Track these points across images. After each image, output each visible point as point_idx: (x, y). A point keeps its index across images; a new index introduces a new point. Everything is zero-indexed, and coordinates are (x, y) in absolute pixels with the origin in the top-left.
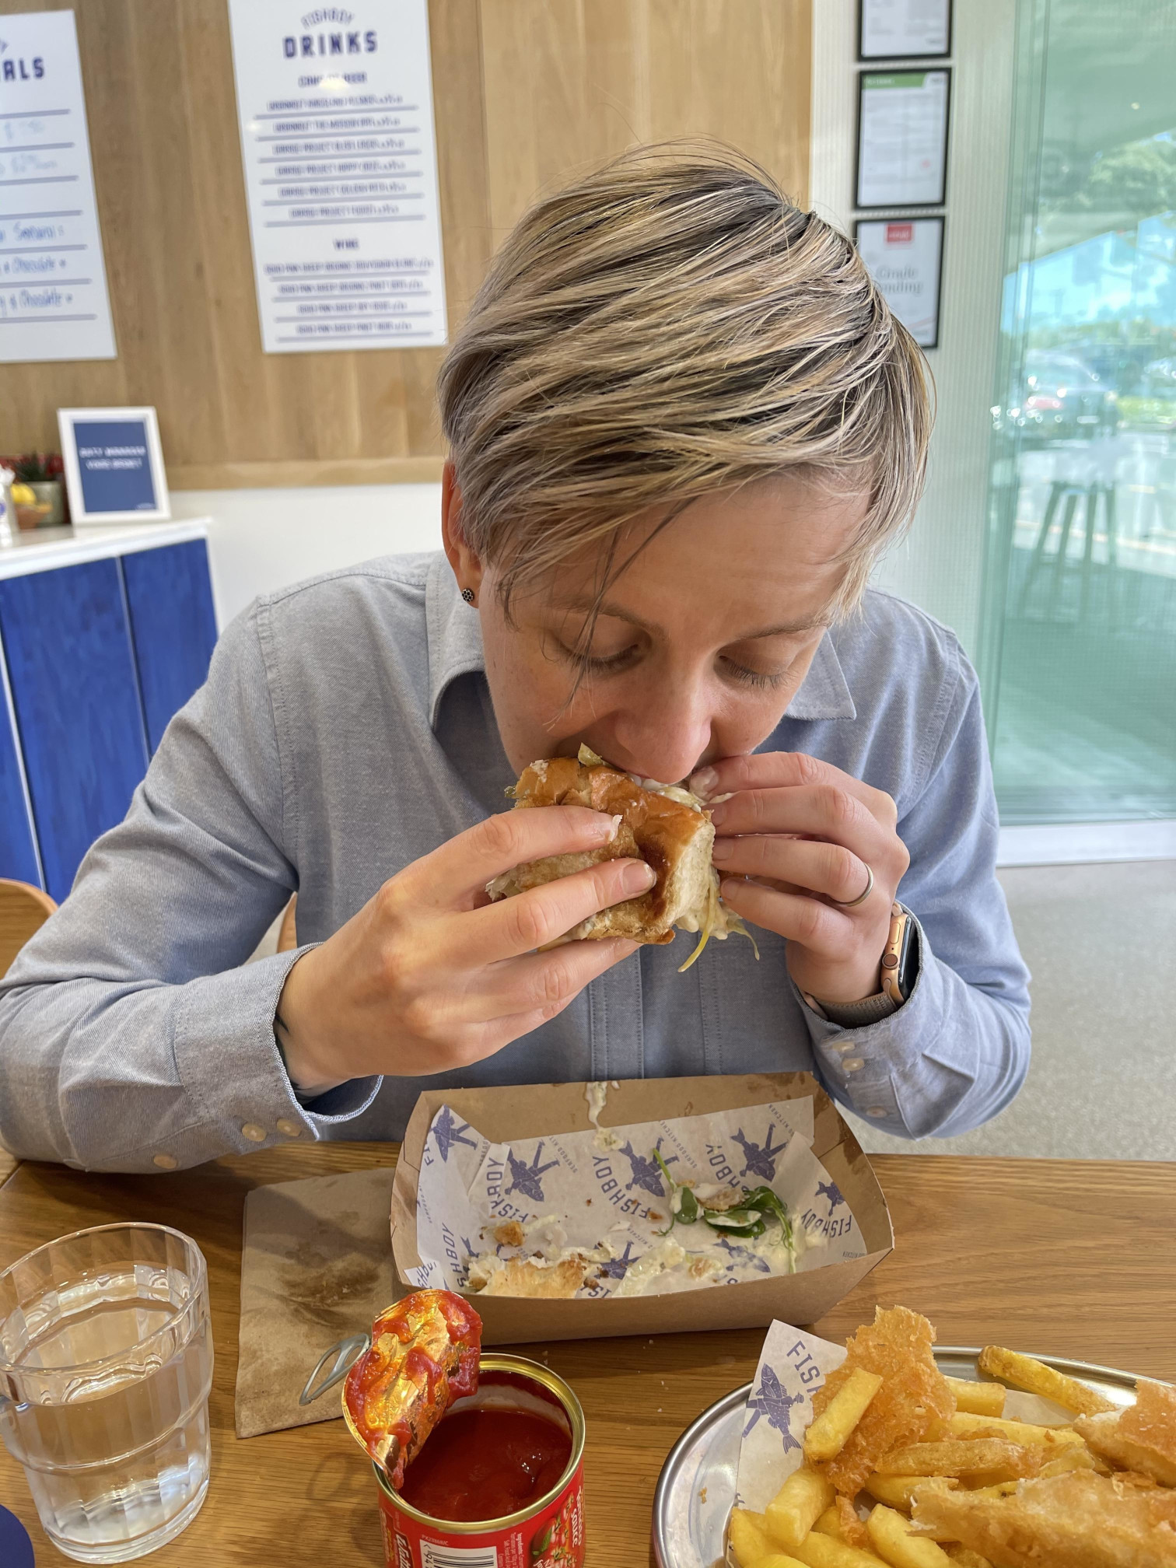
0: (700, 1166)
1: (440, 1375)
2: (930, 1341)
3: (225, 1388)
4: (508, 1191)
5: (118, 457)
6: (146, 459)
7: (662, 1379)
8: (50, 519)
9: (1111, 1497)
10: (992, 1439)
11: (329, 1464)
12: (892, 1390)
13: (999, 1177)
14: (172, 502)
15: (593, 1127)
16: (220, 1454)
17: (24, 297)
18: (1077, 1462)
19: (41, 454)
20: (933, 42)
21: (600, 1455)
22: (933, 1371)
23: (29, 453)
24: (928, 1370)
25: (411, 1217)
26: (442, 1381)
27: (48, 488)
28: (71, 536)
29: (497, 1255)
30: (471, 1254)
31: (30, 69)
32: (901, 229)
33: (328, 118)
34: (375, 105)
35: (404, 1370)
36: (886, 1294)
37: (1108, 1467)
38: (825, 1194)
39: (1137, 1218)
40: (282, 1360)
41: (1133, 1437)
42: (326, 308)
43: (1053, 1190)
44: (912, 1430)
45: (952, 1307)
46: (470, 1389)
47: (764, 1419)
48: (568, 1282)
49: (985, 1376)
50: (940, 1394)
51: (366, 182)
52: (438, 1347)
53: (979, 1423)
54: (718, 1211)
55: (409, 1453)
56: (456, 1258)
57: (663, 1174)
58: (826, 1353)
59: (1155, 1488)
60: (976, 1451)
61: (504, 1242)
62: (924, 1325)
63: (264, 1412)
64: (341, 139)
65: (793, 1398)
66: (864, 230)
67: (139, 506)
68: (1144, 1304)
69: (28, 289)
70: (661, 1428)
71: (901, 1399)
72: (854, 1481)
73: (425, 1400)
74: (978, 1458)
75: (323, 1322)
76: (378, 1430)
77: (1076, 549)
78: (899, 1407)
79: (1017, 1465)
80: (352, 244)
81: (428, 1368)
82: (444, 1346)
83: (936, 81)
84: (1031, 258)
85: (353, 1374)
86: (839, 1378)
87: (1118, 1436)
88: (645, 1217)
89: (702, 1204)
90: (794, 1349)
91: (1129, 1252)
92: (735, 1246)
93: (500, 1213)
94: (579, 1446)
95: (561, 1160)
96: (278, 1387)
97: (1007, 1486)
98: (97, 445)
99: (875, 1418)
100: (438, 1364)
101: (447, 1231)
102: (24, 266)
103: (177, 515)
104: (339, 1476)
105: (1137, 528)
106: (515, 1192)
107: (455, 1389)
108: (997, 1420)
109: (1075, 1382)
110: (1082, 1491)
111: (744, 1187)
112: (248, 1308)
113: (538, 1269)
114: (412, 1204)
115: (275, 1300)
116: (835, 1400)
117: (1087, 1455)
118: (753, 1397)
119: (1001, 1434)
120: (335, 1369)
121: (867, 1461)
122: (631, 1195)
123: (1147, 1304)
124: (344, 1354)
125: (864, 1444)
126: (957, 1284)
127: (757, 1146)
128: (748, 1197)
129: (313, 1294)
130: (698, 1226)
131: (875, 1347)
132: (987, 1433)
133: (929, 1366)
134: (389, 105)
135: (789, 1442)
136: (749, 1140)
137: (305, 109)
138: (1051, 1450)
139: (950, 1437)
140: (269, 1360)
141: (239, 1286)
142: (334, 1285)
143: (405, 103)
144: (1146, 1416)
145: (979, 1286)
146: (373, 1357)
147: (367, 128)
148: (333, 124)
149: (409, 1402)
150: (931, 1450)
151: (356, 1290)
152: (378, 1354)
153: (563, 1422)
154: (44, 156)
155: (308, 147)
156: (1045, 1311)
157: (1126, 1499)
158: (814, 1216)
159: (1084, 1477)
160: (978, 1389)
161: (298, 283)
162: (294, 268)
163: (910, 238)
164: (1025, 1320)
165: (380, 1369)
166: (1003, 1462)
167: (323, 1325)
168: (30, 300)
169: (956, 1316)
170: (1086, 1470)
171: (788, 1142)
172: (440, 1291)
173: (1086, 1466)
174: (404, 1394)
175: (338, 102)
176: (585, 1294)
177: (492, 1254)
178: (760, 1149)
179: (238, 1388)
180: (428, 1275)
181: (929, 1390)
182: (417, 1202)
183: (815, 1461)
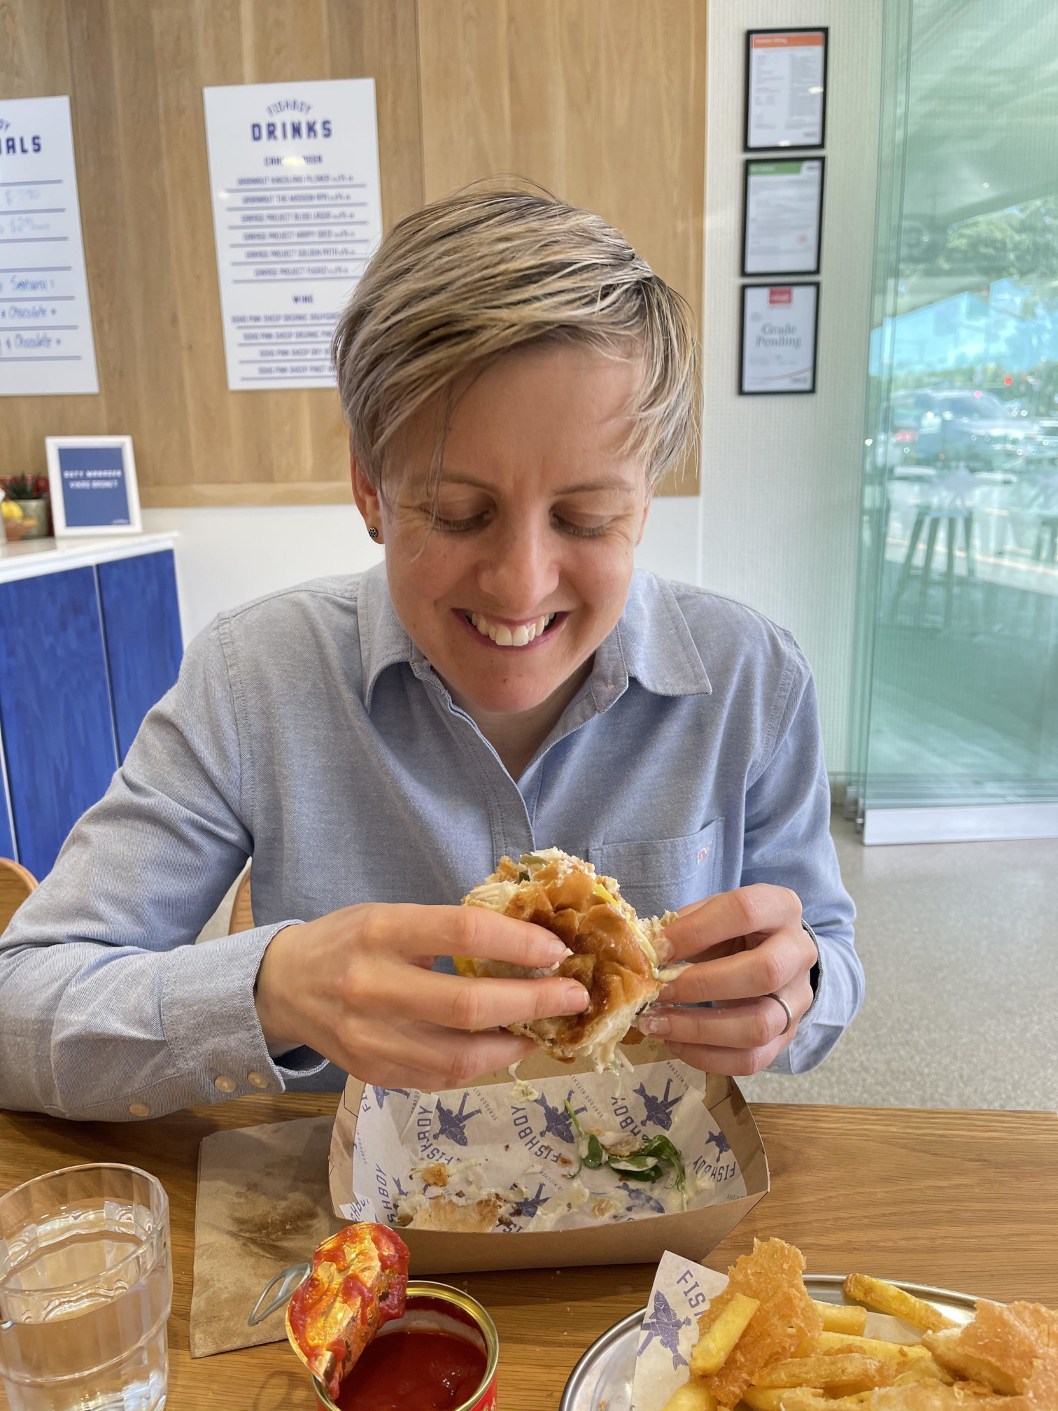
0: (605, 1116)
1: (372, 1299)
2: (801, 1269)
3: (181, 1314)
4: (436, 1137)
5: (98, 479)
6: (122, 481)
7: (568, 1307)
8: (34, 532)
9: (952, 1403)
10: (853, 1354)
11: (273, 1381)
12: (768, 1313)
13: (866, 1124)
14: (143, 517)
15: (512, 1079)
16: (177, 1372)
17: (18, 340)
18: (926, 1372)
19: (29, 476)
20: (808, 135)
21: (513, 1373)
22: (803, 1295)
23: (19, 474)
24: (799, 1295)
25: (348, 1158)
26: (374, 1304)
27: (34, 505)
28: (54, 548)
29: (424, 1194)
30: (401, 1193)
31: (29, 145)
32: (782, 293)
33: (289, 193)
34: (330, 183)
35: (340, 1295)
36: (765, 1229)
37: (953, 1378)
38: (714, 1143)
39: (985, 1161)
40: (232, 1289)
41: (972, 1350)
42: (285, 353)
43: (912, 1136)
44: (784, 1347)
45: (824, 1240)
46: (398, 1312)
47: (656, 1340)
48: (484, 1219)
49: (850, 1300)
50: (809, 1316)
51: (321, 247)
52: (371, 1273)
53: (842, 1341)
54: (621, 1157)
55: (344, 1368)
56: (387, 1196)
57: (573, 1123)
58: (710, 1280)
59: (991, 1396)
60: (839, 1365)
61: (430, 1182)
62: (796, 1256)
63: (216, 1334)
64: (300, 211)
65: (682, 1321)
66: (750, 293)
67: (115, 522)
68: (989, 1236)
69: (21, 333)
70: (566, 1349)
71: (775, 1320)
72: (733, 1393)
73: (359, 1321)
74: (840, 1371)
75: (268, 1255)
76: (317, 1347)
77: (939, 562)
78: (774, 1327)
79: (874, 1377)
80: (307, 299)
81: (361, 1293)
82: (376, 1273)
83: (811, 168)
84: (894, 315)
85: (295, 1297)
86: (721, 1303)
87: (959, 1350)
88: (556, 1161)
89: (607, 1150)
90: (683, 1278)
91: (977, 1191)
92: (634, 1188)
93: (428, 1156)
94: (493, 1362)
95: (484, 1109)
96: (227, 1313)
97: (864, 1394)
98: (79, 469)
99: (752, 1337)
100: (370, 1290)
101: (380, 1171)
102: (20, 313)
103: (147, 530)
104: (283, 1391)
105: (992, 545)
106: (442, 1137)
107: (384, 1312)
108: (859, 1338)
109: (926, 1305)
110: (928, 1398)
111: (644, 1135)
112: (202, 1243)
113: (458, 1207)
114: (350, 1146)
115: (225, 1235)
116: (717, 1321)
117: (934, 1367)
118: (646, 1320)
119: (861, 1350)
120: (280, 1294)
121: (745, 1376)
122: (544, 1141)
123: (992, 1236)
124: (288, 1280)
125: (743, 1360)
126: (827, 1220)
127: (657, 1099)
128: (647, 1144)
129: (260, 1231)
130: (603, 1171)
131: (753, 1274)
132: (849, 1349)
133: (800, 1291)
134: (342, 183)
135: (678, 1360)
136: (650, 1094)
137: (269, 185)
138: (904, 1364)
139: (817, 1354)
140: (220, 1289)
141: (194, 1223)
142: (278, 1222)
143: (355, 182)
144: (983, 1331)
145: (848, 1221)
146: (312, 1282)
147: (322, 202)
148: (293, 198)
149: (345, 1324)
150: (800, 1365)
151: (298, 1226)
152: (318, 1280)
153: (480, 1343)
154: (39, 219)
155: (271, 217)
156: (903, 1243)
157: (966, 1404)
158: (704, 1162)
159: (931, 1386)
160: (843, 1311)
161: (259, 331)
162: (257, 319)
163: (789, 301)
164: (886, 1251)
165: (320, 1294)
166: (863, 1374)
167: (268, 1258)
168: (23, 343)
169: (828, 1248)
170: (931, 1380)
171: (683, 1095)
172: (373, 1224)
173: (932, 1376)
174: (340, 1316)
175: (297, 179)
176: (501, 1229)
177: (419, 1193)
178: (659, 1101)
179: (192, 1313)
180: (360, 1210)
181: (800, 1312)
182: (354, 1144)
183: (699, 1376)
